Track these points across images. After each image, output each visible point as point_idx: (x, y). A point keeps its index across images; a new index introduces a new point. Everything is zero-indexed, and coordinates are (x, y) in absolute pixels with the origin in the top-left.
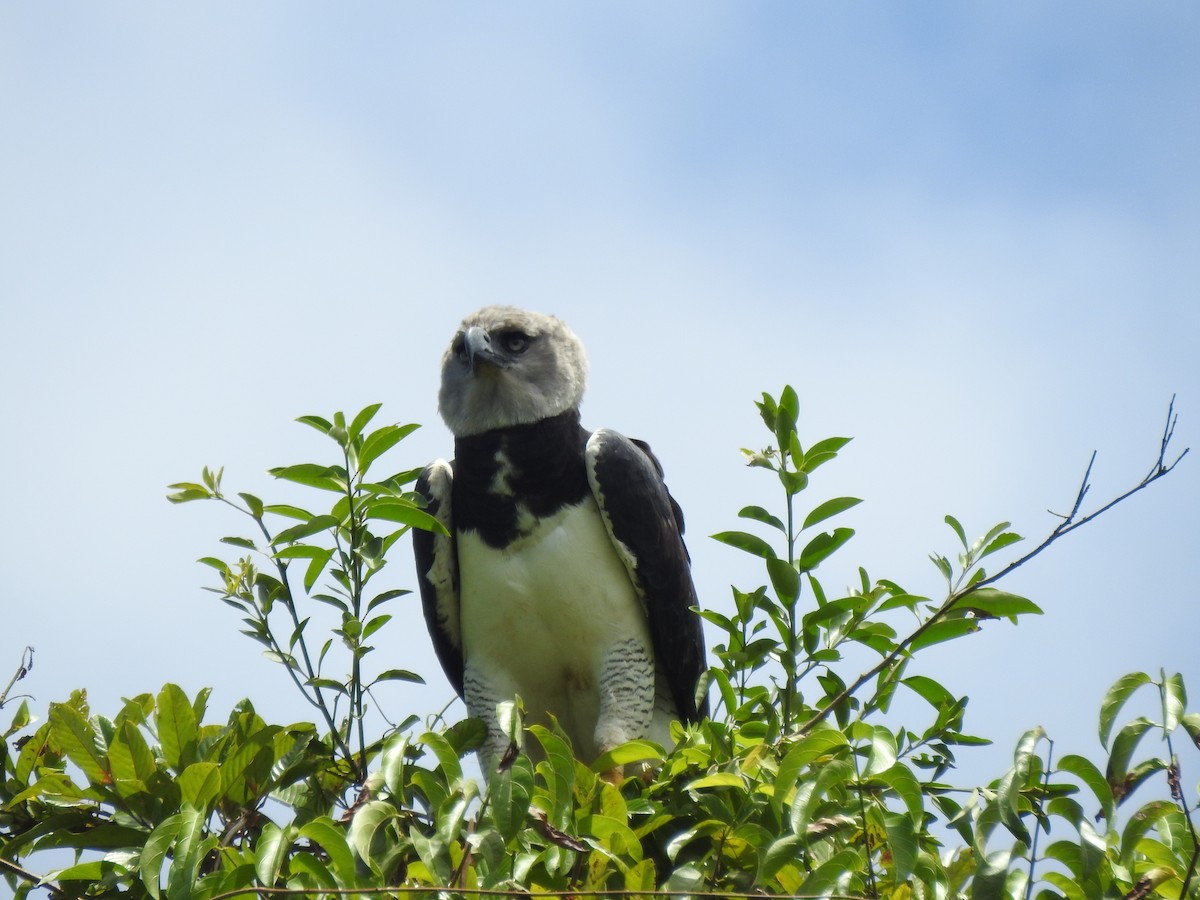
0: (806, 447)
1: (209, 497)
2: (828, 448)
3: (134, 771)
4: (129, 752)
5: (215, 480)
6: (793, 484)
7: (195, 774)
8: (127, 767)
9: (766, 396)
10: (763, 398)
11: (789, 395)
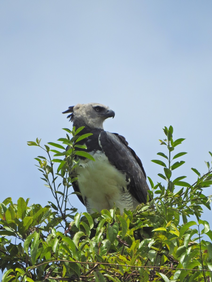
0: (174, 141)
1: (37, 145)
2: (179, 141)
3: (11, 217)
4: (10, 213)
5: (39, 142)
6: (171, 149)
7: (26, 219)
8: (9, 217)
9: (165, 127)
10: (165, 128)
11: (171, 128)
